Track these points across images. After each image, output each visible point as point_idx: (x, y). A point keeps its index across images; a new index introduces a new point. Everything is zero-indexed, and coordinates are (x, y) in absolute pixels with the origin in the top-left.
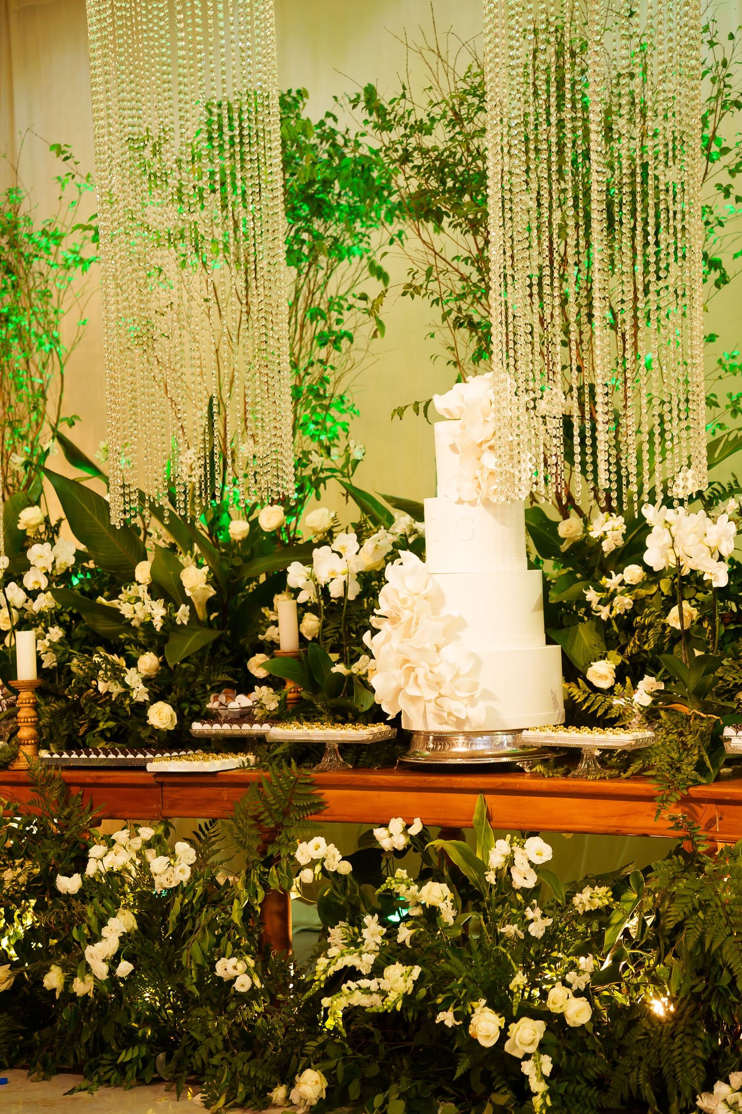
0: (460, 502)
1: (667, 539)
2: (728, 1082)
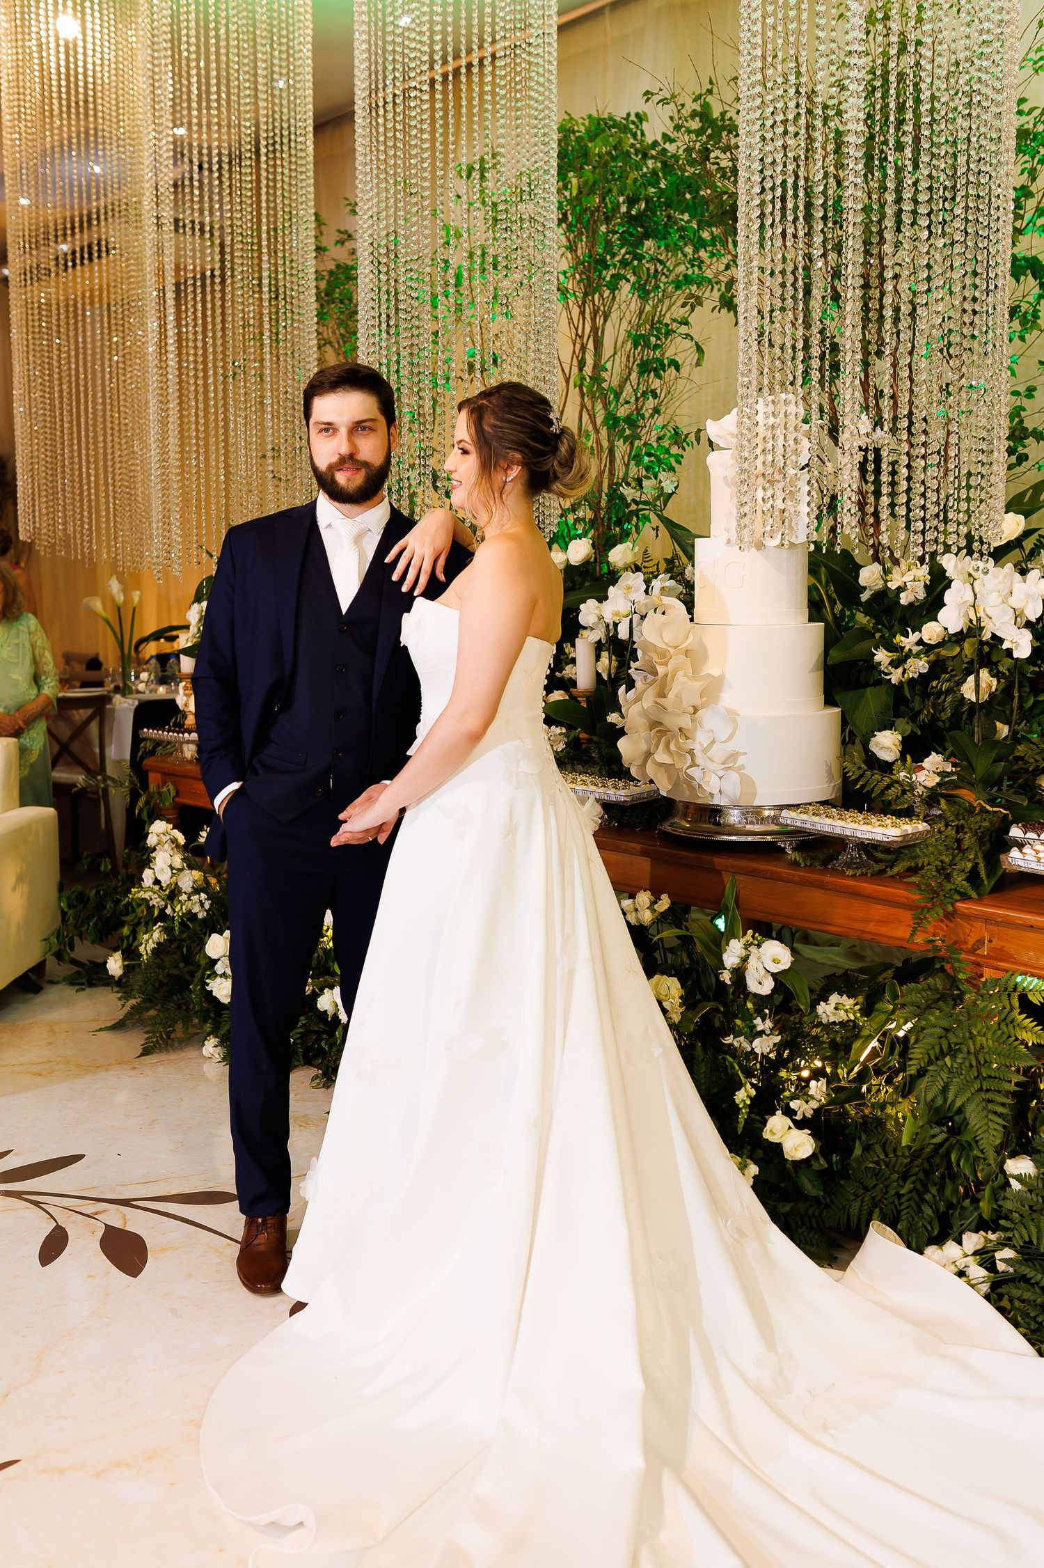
1: (968, 595)
2: (959, 1242)
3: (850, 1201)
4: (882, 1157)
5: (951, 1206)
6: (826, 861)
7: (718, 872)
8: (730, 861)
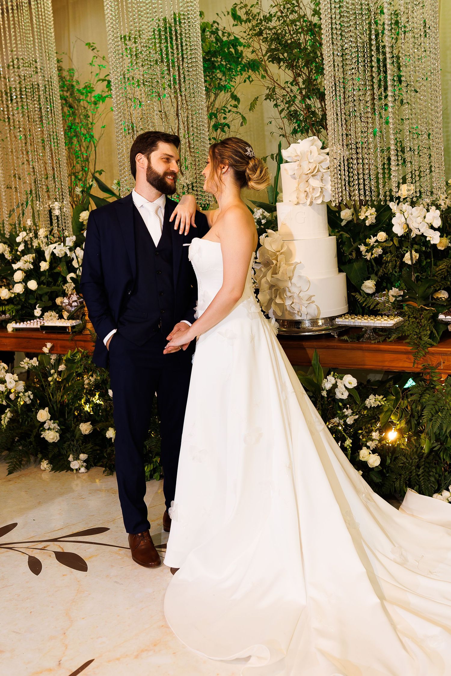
0: (298, 204)
1: (403, 220)
2: (448, 490)
3: (394, 482)
4: (405, 460)
5: (440, 476)
6: (358, 339)
7: (304, 349)
8: (315, 344)
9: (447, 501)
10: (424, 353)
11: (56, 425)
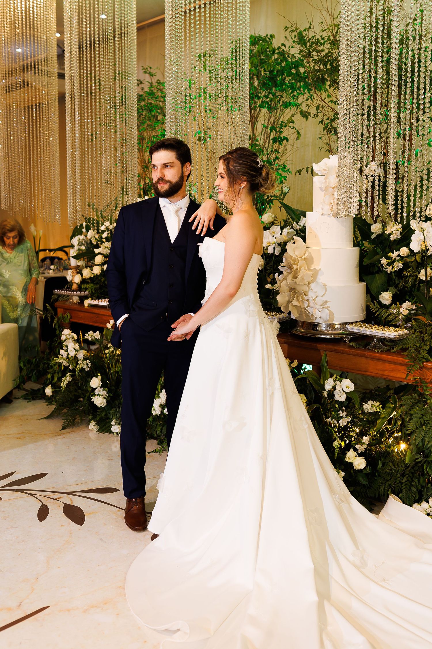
0: (323, 214)
1: (422, 237)
2: (428, 502)
3: (379, 486)
4: (393, 467)
5: (422, 487)
6: (365, 346)
7: (319, 351)
8: (324, 346)
9: (425, 512)
10: (418, 367)
11: (105, 392)
